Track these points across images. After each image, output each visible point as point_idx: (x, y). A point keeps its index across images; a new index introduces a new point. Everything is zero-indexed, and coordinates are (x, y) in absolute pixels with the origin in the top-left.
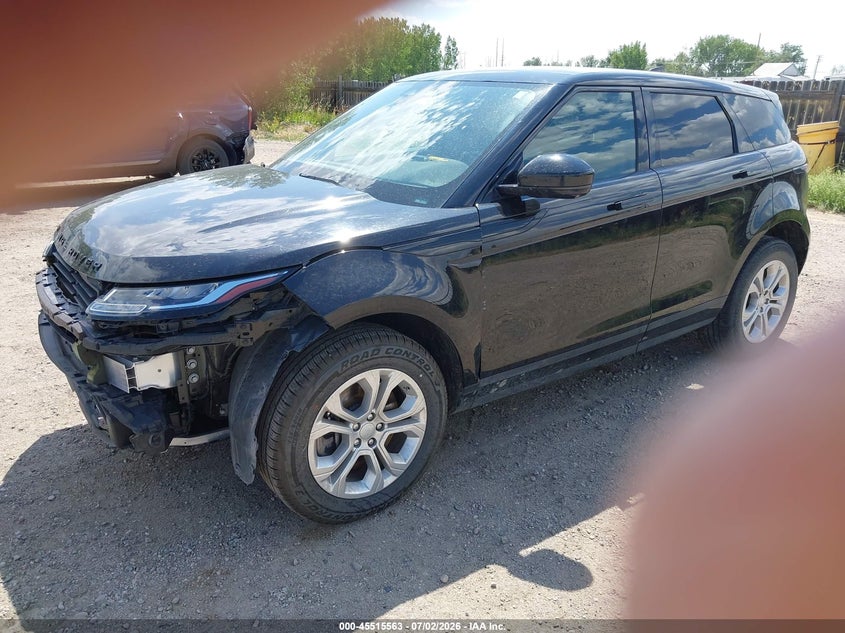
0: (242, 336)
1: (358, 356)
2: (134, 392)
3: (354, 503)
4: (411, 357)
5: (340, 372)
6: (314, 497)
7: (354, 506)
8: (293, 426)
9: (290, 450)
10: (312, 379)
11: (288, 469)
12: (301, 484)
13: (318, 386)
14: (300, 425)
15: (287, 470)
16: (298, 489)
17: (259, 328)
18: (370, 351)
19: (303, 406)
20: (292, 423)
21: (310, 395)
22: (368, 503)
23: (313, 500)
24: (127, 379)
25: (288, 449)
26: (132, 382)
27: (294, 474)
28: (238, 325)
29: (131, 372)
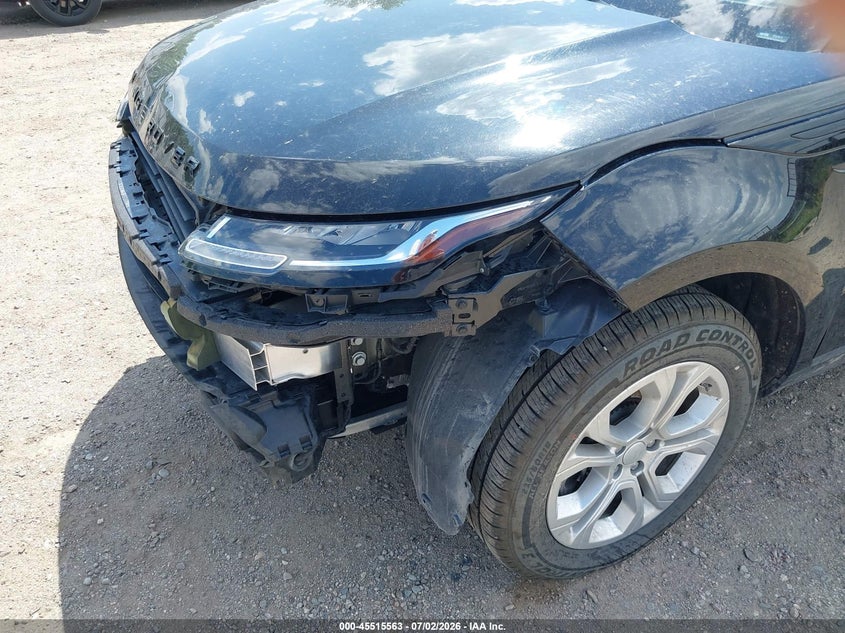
0: (457, 320)
1: (654, 350)
2: (264, 387)
3: (599, 553)
4: (733, 340)
5: (621, 379)
6: (547, 558)
7: (599, 557)
8: (534, 469)
9: (524, 503)
10: (573, 392)
11: (518, 528)
12: (534, 546)
13: (582, 405)
14: (545, 468)
15: (514, 529)
16: (526, 552)
17: (488, 305)
18: (673, 338)
19: (552, 438)
20: (533, 463)
21: (567, 419)
22: (619, 550)
23: (546, 562)
24: (253, 370)
25: (521, 502)
26: (262, 373)
27: (525, 535)
28: (452, 303)
29: (259, 359)
